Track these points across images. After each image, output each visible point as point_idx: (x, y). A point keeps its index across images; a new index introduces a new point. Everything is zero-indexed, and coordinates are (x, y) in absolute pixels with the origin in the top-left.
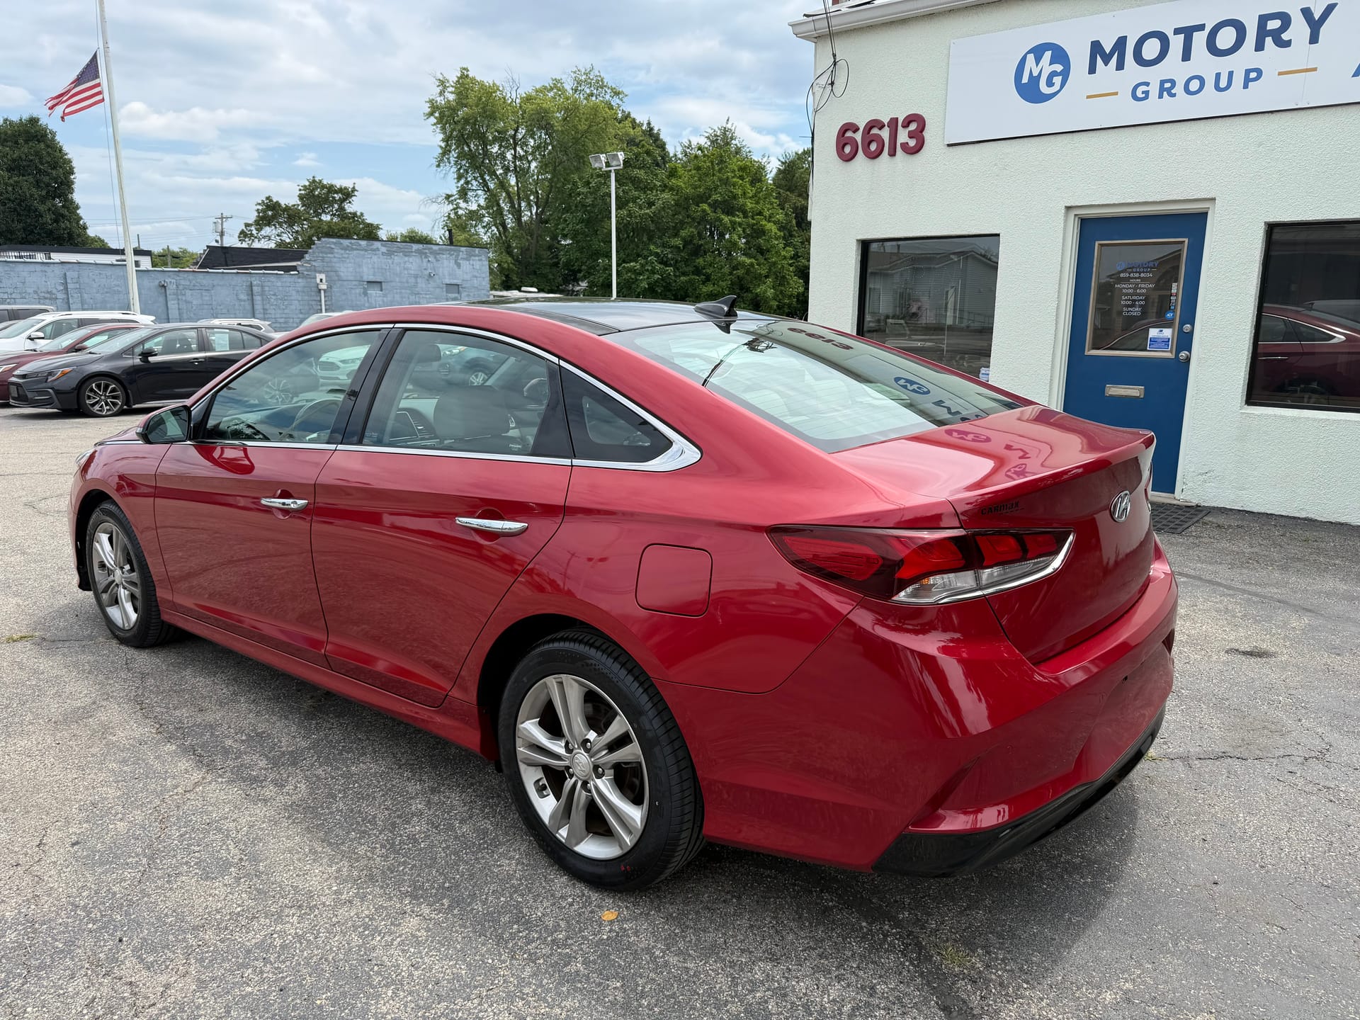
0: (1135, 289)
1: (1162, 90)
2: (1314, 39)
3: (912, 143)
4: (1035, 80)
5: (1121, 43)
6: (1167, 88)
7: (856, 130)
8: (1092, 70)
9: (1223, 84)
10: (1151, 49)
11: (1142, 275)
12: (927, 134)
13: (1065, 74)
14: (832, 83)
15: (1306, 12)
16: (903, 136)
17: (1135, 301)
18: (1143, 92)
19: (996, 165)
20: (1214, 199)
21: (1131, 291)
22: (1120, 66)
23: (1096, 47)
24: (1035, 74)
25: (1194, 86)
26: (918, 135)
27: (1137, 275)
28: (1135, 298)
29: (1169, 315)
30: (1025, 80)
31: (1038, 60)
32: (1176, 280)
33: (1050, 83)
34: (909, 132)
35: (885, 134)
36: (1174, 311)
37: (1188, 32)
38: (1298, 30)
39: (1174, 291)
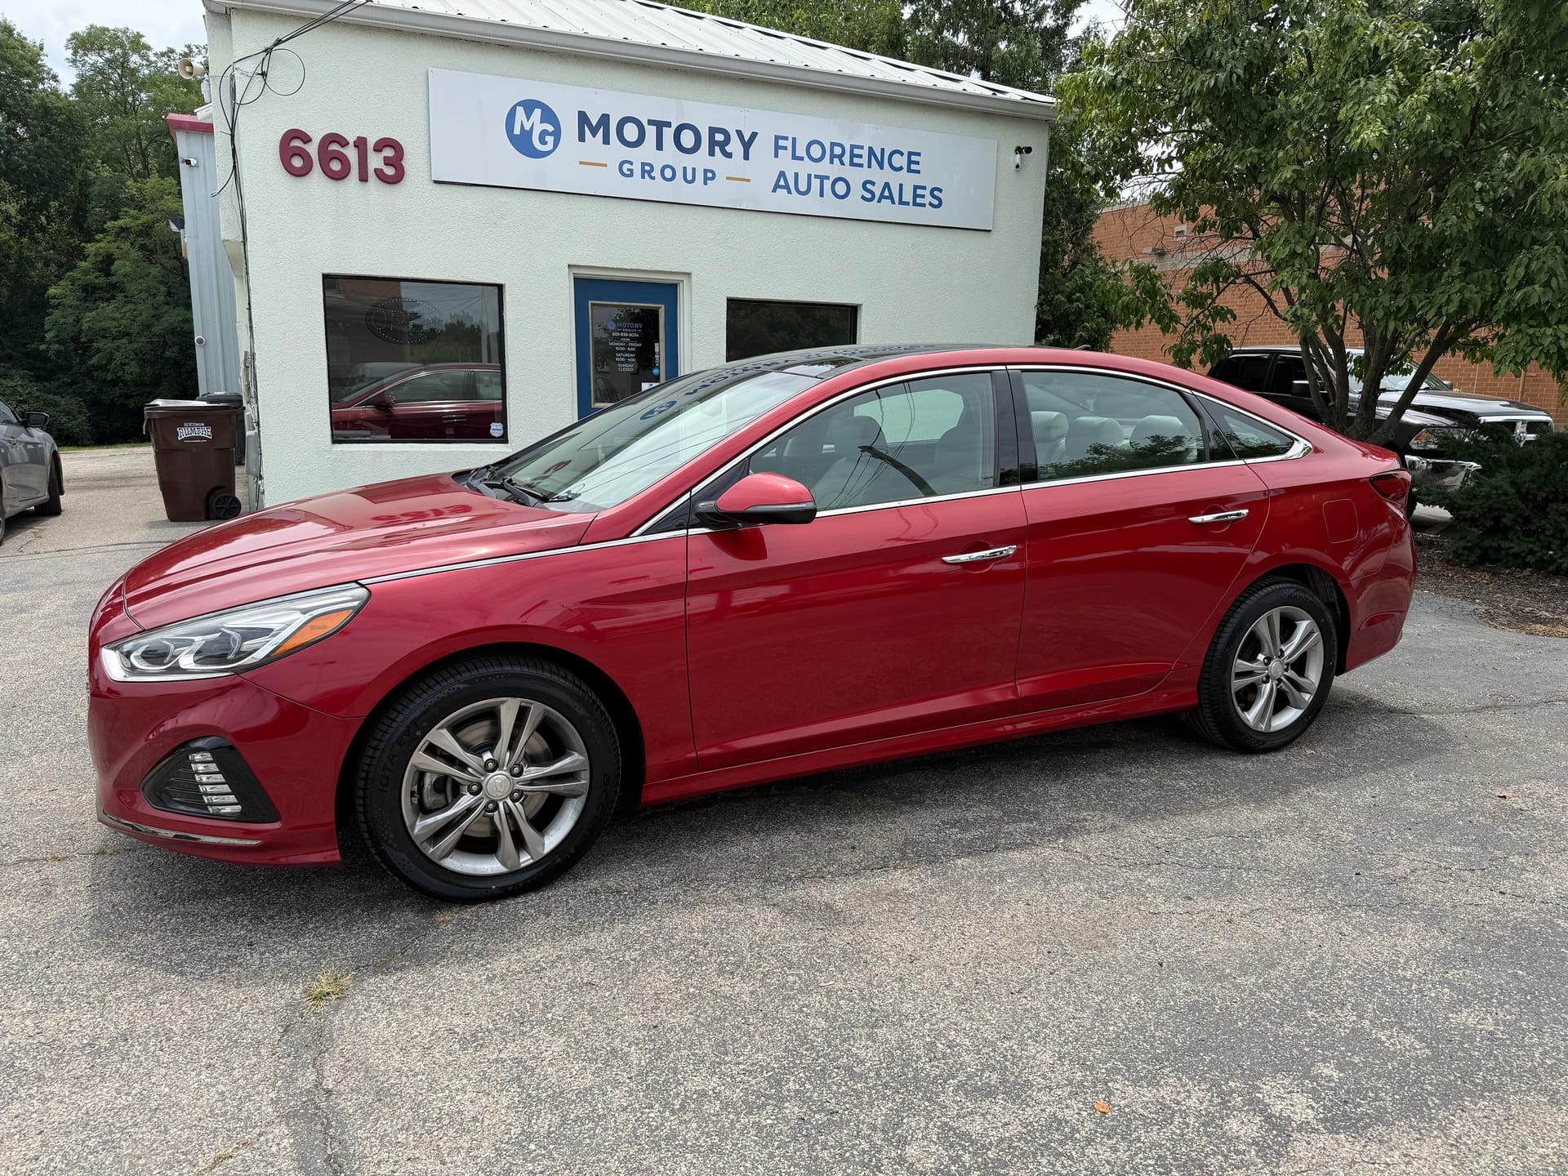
0: (626, 347)
1: (643, 172)
2: (746, 157)
3: (389, 171)
4: (527, 134)
5: (605, 120)
6: (647, 170)
7: (307, 139)
8: (582, 138)
9: (689, 177)
10: (631, 132)
11: (631, 335)
12: (407, 163)
13: (557, 135)
14: (264, 74)
15: (739, 133)
16: (375, 161)
17: (626, 358)
18: (628, 170)
19: (492, 212)
20: (689, 274)
21: (623, 349)
22: (606, 141)
23: (583, 118)
24: (527, 128)
25: (669, 174)
26: (396, 162)
27: (626, 335)
28: (627, 355)
29: (655, 371)
30: (517, 131)
31: (528, 116)
32: (658, 342)
33: (543, 142)
34: (385, 157)
35: (351, 154)
36: (659, 368)
37: (660, 125)
38: (735, 147)
39: (656, 350)
